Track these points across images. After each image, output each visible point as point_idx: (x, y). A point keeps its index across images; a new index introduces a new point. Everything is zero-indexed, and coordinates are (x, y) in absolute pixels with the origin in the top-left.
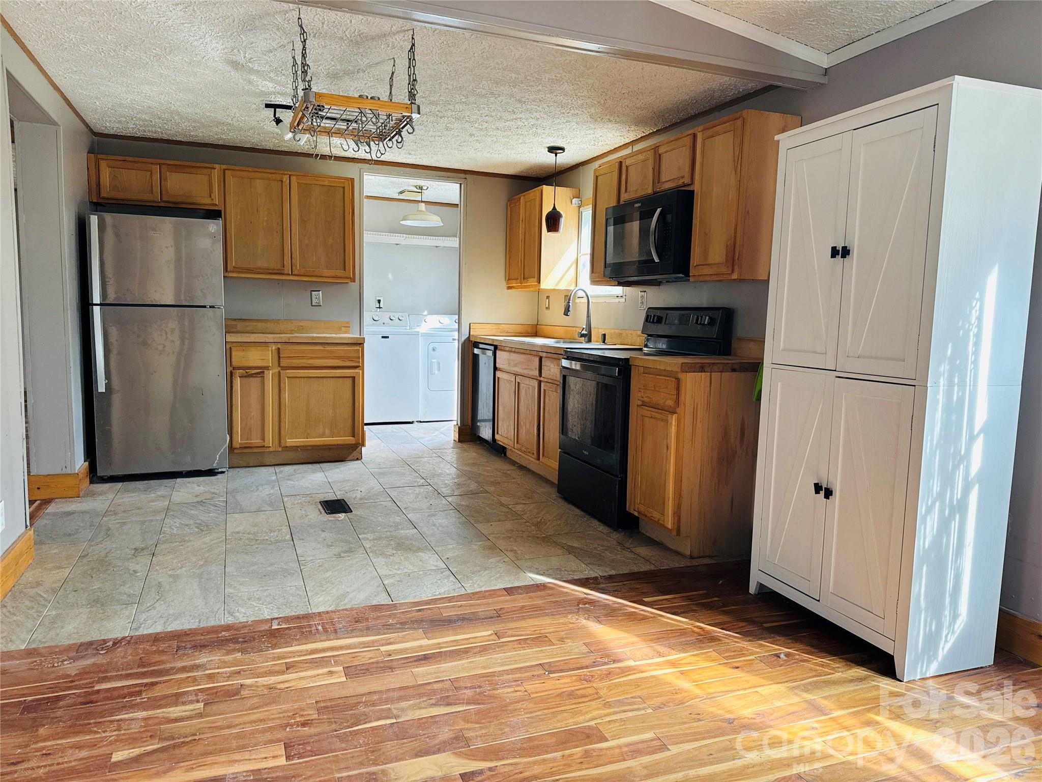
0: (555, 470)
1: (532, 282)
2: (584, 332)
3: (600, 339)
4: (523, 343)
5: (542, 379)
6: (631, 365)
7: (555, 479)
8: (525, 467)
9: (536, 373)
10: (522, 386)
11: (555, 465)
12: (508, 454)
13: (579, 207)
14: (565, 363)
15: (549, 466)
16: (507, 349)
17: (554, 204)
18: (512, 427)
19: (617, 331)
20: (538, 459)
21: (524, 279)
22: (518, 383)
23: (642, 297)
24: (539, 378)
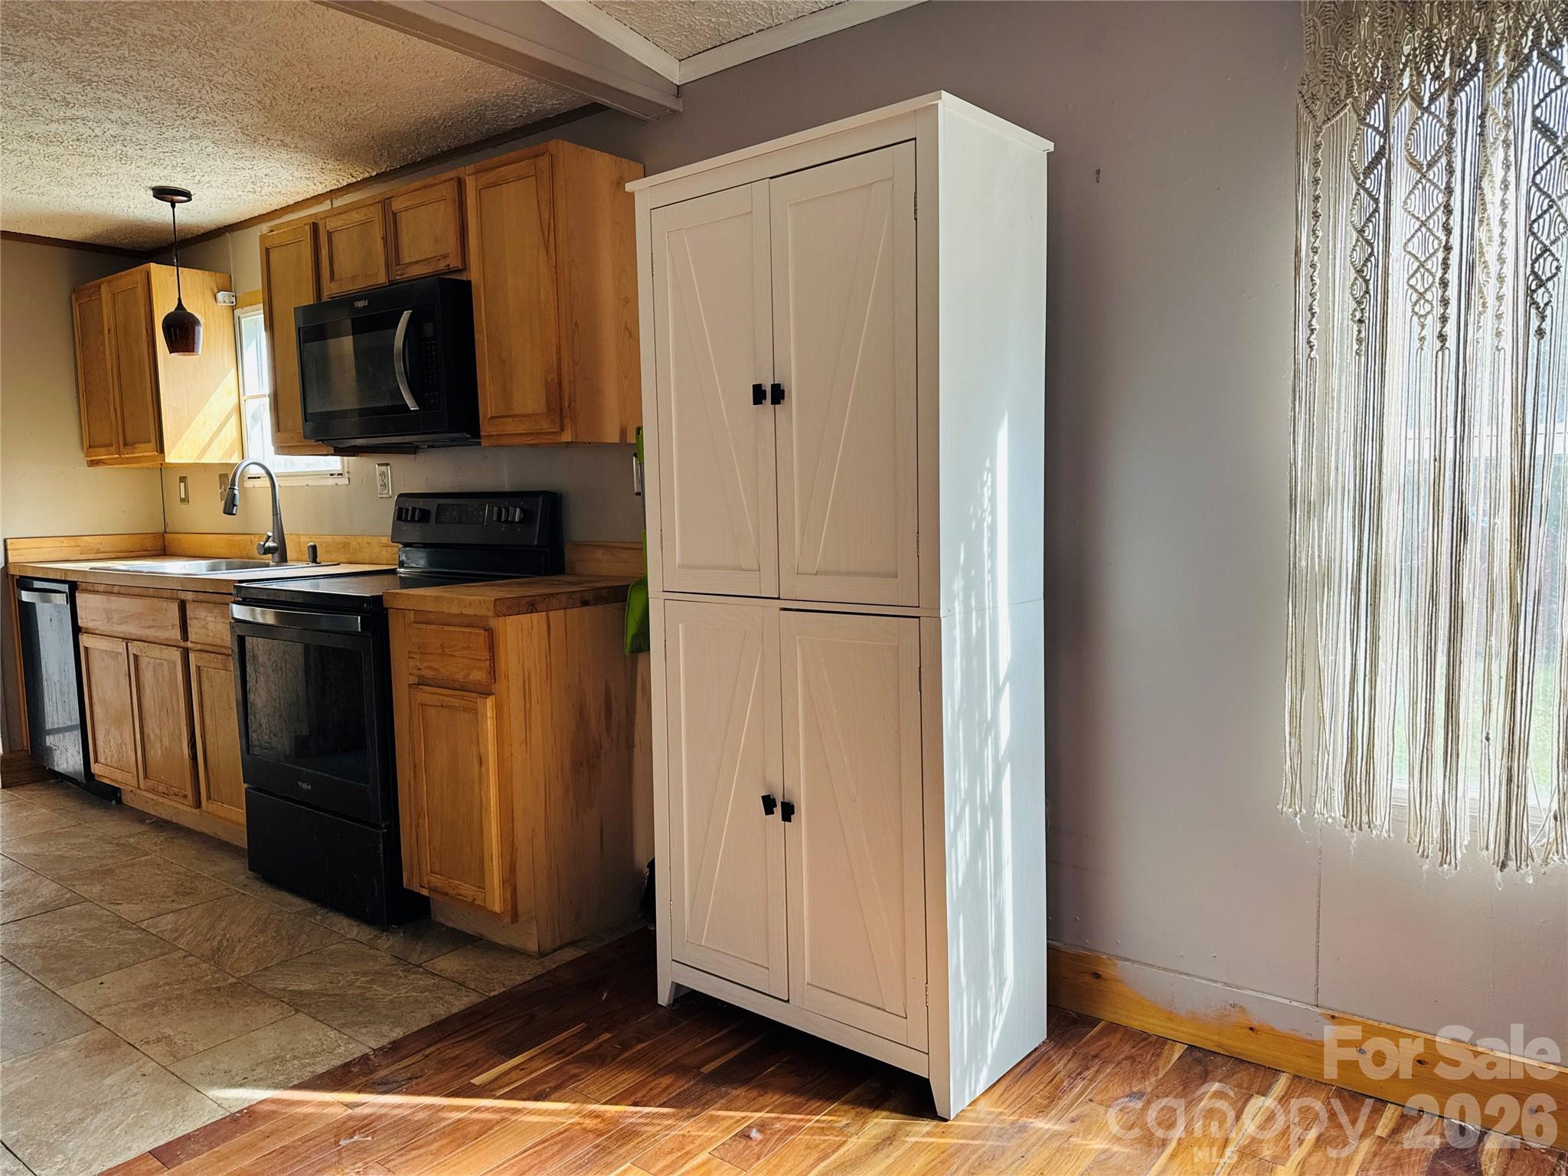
0: (238, 824)
1: (147, 451)
2: (270, 544)
3: (307, 555)
4: (137, 575)
5: (189, 645)
6: (387, 609)
7: (242, 840)
8: (167, 822)
9: (176, 634)
10: (144, 662)
11: (240, 815)
12: (127, 799)
13: (233, 309)
14: (239, 612)
15: (225, 819)
16: (101, 588)
17: (179, 299)
18: (131, 746)
19: (338, 539)
20: (198, 804)
21: (125, 444)
22: (136, 657)
23: (383, 474)
24: (182, 644)
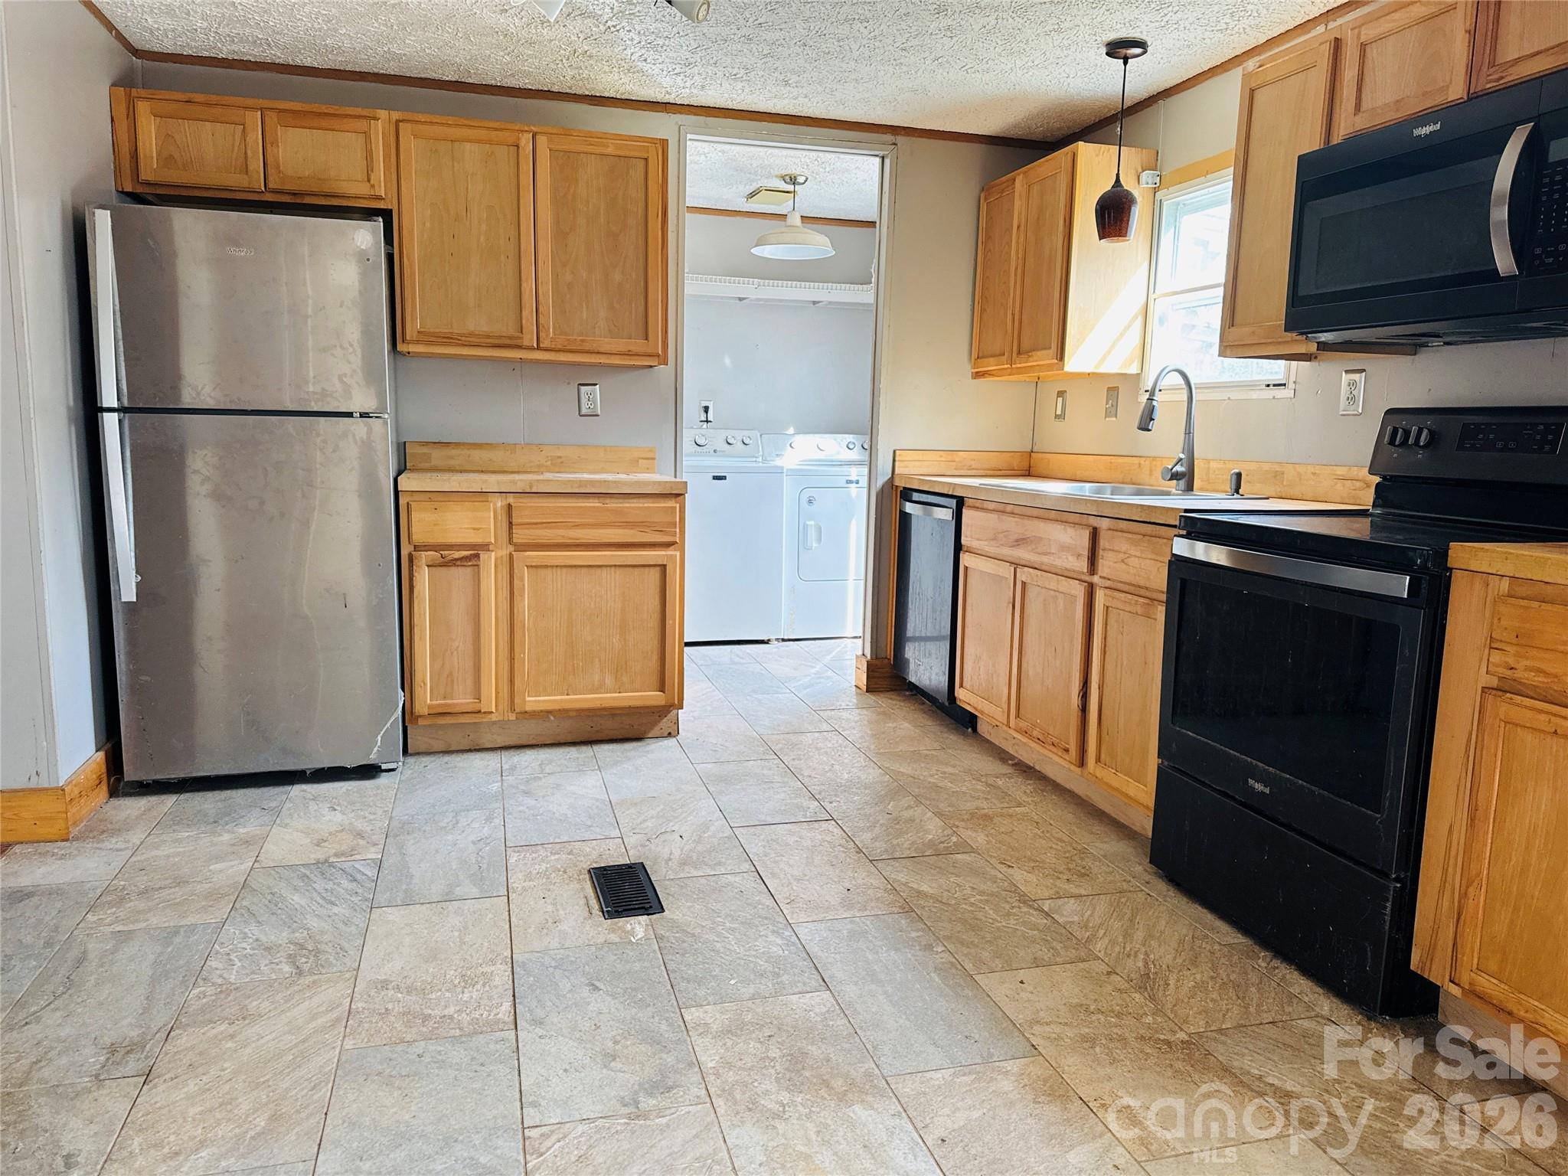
1: (1045, 358)
2: (1179, 468)
5: (1096, 579)
6: (1451, 569)
7: (1145, 824)
8: (1030, 768)
9: (1083, 565)
10: (1032, 593)
11: (1145, 792)
12: (982, 728)
13: (1155, 190)
14: (1182, 547)
15: (1117, 790)
16: (991, 506)
17: (1118, 175)
18: (1004, 680)
19: (1266, 467)
20: (1082, 763)
21: (1019, 353)
22: (1024, 584)
23: (1352, 384)
24: (1088, 578)
